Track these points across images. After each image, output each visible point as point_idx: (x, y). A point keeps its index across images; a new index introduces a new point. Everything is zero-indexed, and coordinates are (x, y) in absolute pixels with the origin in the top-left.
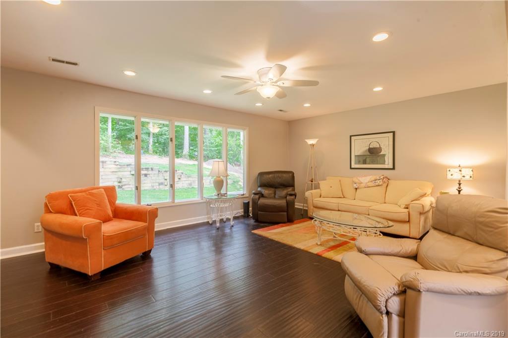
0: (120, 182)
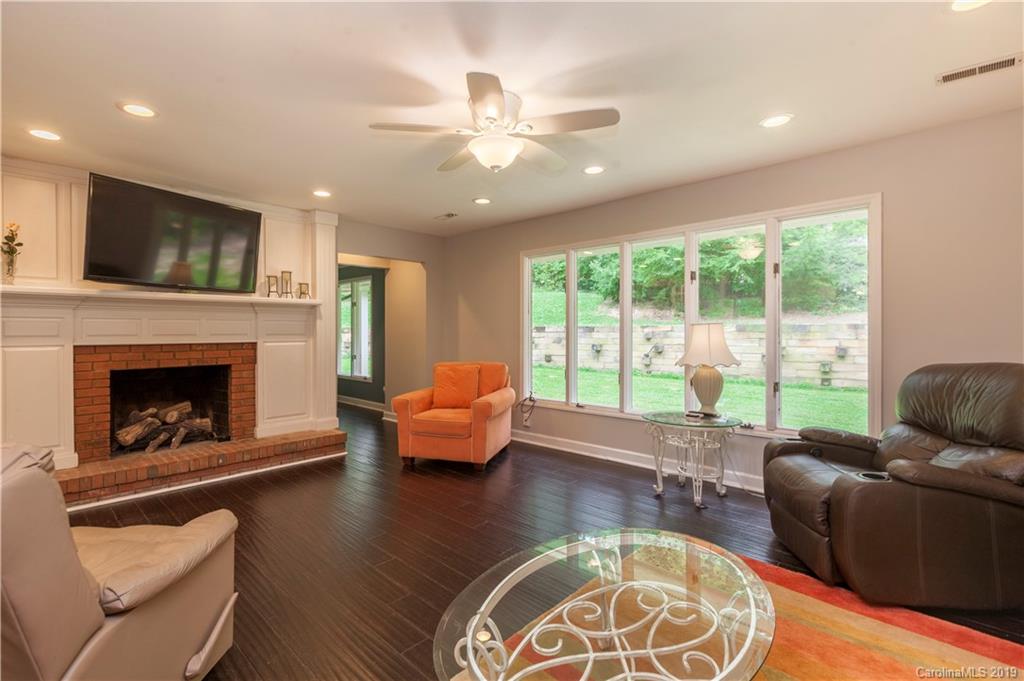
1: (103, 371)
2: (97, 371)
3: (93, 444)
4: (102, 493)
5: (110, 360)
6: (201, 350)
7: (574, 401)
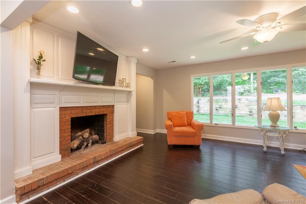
0: (250, 112)
1: (69, 118)
2: (66, 118)
3: (64, 150)
4: (79, 171)
5: (71, 113)
6: (99, 108)
7: (214, 122)
